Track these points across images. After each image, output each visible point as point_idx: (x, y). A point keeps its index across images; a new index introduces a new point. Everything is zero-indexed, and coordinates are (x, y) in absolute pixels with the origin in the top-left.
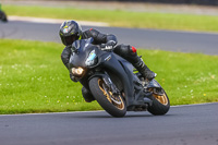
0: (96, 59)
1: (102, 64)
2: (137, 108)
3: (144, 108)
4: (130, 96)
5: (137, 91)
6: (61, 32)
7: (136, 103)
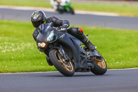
0: (54, 37)
1: (58, 40)
2: (83, 70)
3: (88, 70)
4: (77, 62)
5: (83, 58)
6: (32, 18)
7: (81, 66)
